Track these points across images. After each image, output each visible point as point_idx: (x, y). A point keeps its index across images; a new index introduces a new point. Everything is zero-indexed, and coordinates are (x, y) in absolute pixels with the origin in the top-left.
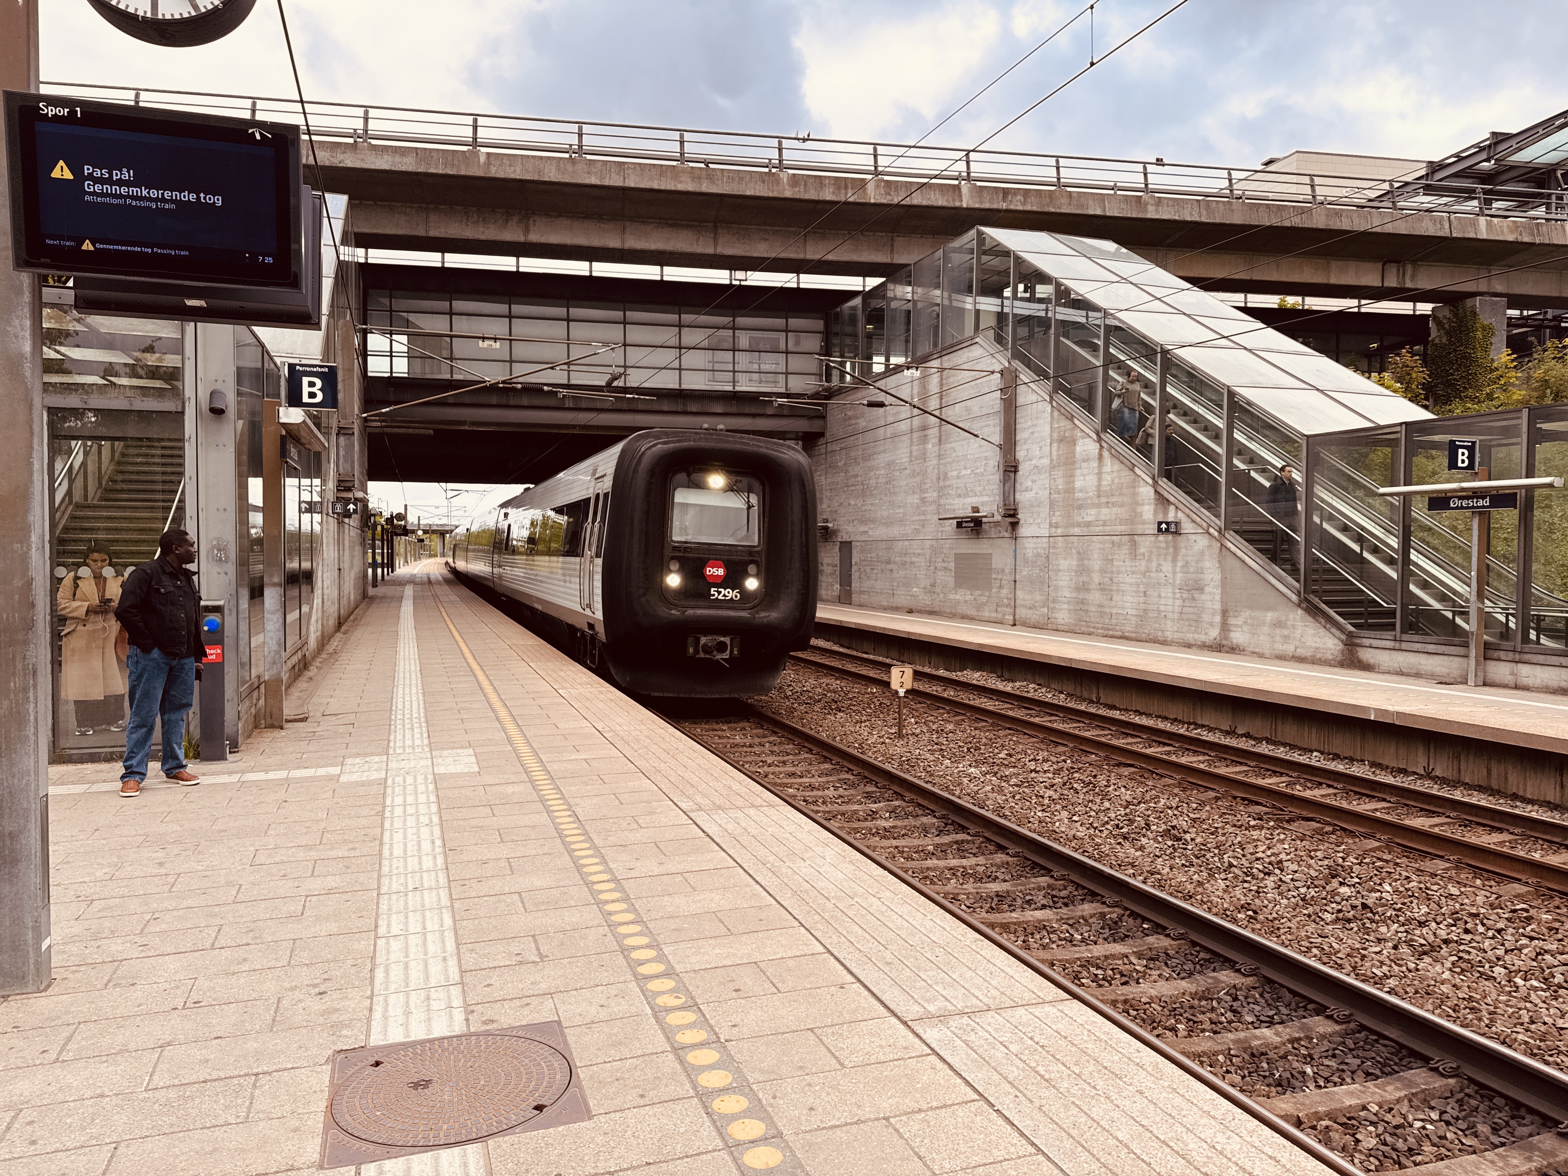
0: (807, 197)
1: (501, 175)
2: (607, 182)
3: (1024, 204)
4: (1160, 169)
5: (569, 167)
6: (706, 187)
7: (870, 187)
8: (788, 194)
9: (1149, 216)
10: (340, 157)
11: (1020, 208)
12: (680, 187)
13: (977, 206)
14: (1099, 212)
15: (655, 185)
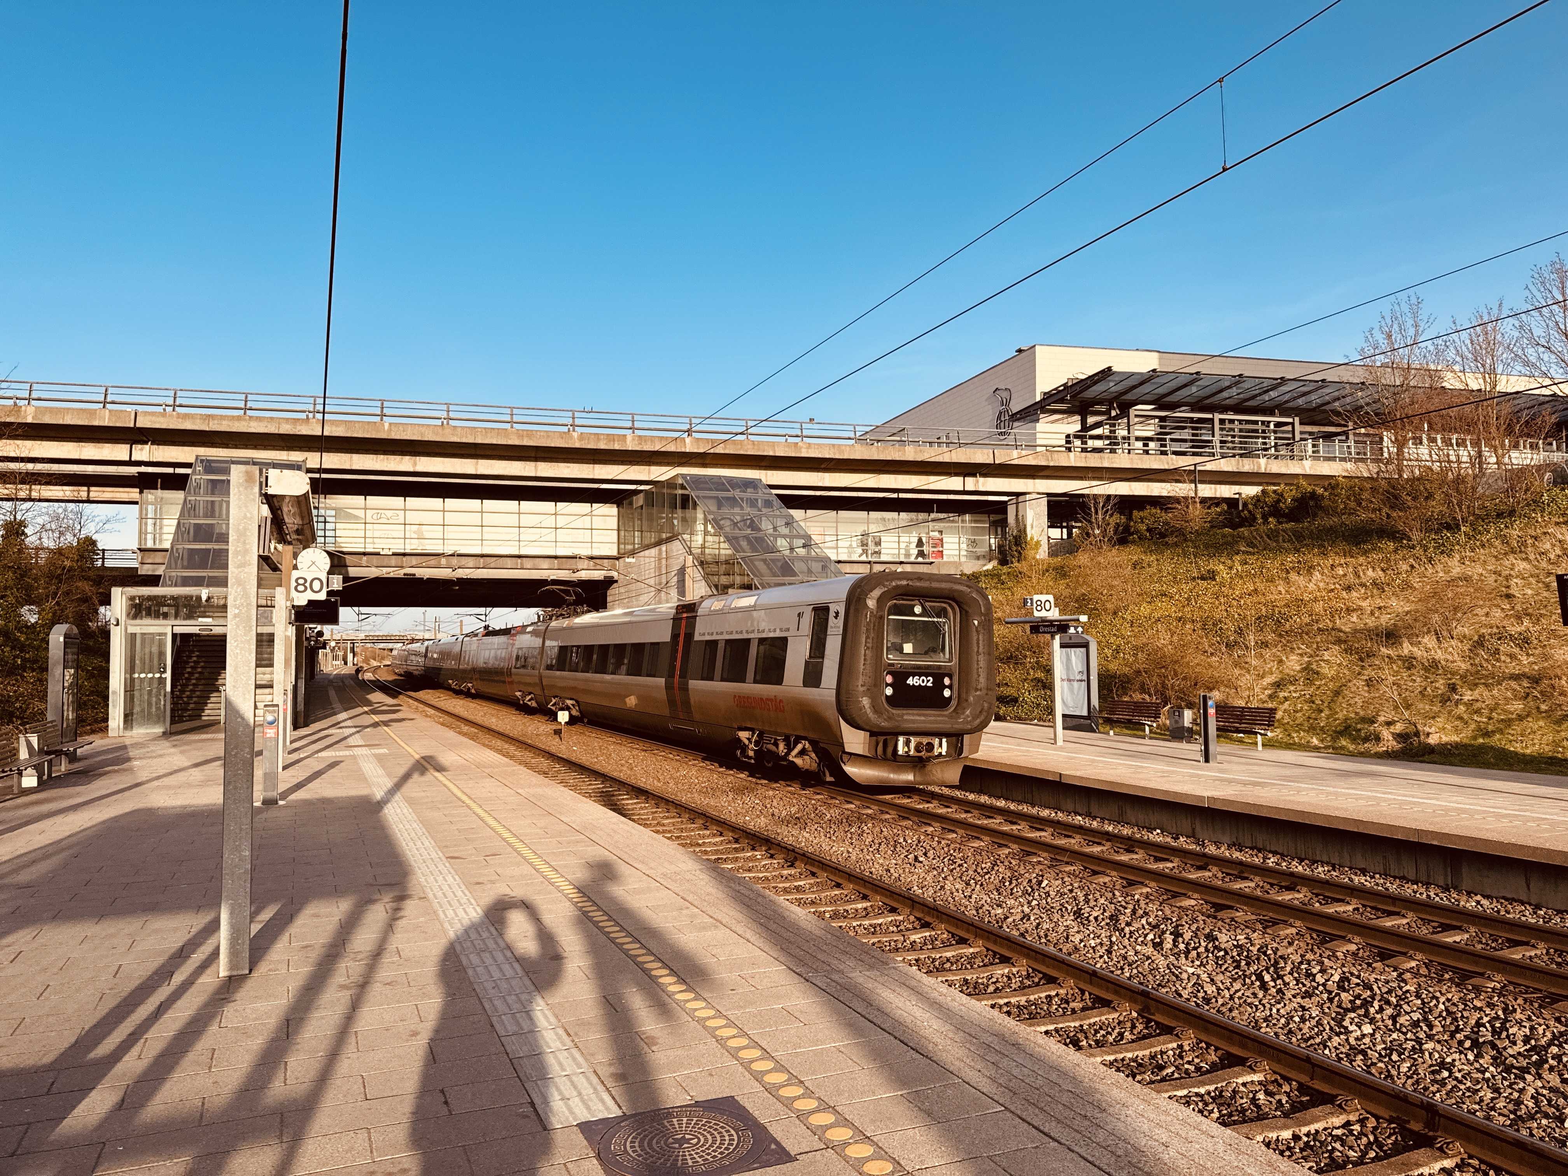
0: (589, 447)
1: (398, 437)
2: (464, 440)
3: (725, 448)
4: (810, 426)
5: (440, 431)
6: (526, 442)
7: (629, 438)
8: (577, 445)
9: (803, 455)
10: (299, 428)
11: (722, 452)
12: (510, 442)
13: (695, 451)
14: (771, 453)
15: (495, 442)
